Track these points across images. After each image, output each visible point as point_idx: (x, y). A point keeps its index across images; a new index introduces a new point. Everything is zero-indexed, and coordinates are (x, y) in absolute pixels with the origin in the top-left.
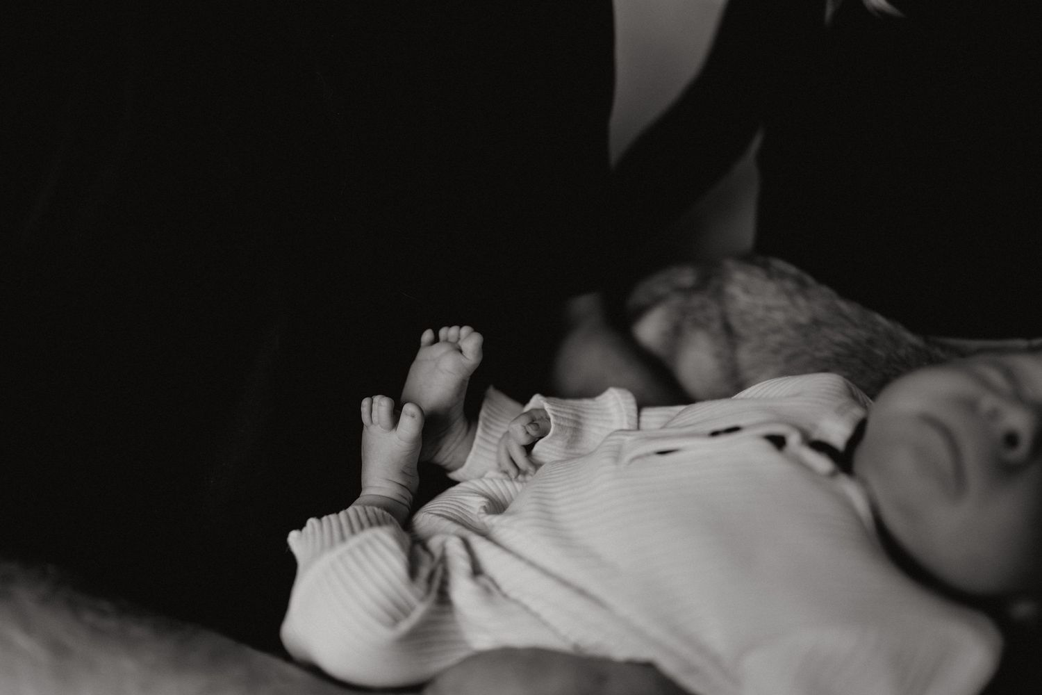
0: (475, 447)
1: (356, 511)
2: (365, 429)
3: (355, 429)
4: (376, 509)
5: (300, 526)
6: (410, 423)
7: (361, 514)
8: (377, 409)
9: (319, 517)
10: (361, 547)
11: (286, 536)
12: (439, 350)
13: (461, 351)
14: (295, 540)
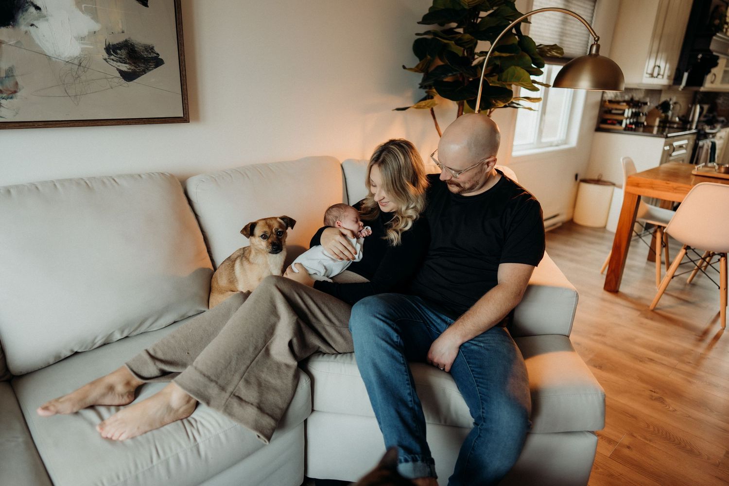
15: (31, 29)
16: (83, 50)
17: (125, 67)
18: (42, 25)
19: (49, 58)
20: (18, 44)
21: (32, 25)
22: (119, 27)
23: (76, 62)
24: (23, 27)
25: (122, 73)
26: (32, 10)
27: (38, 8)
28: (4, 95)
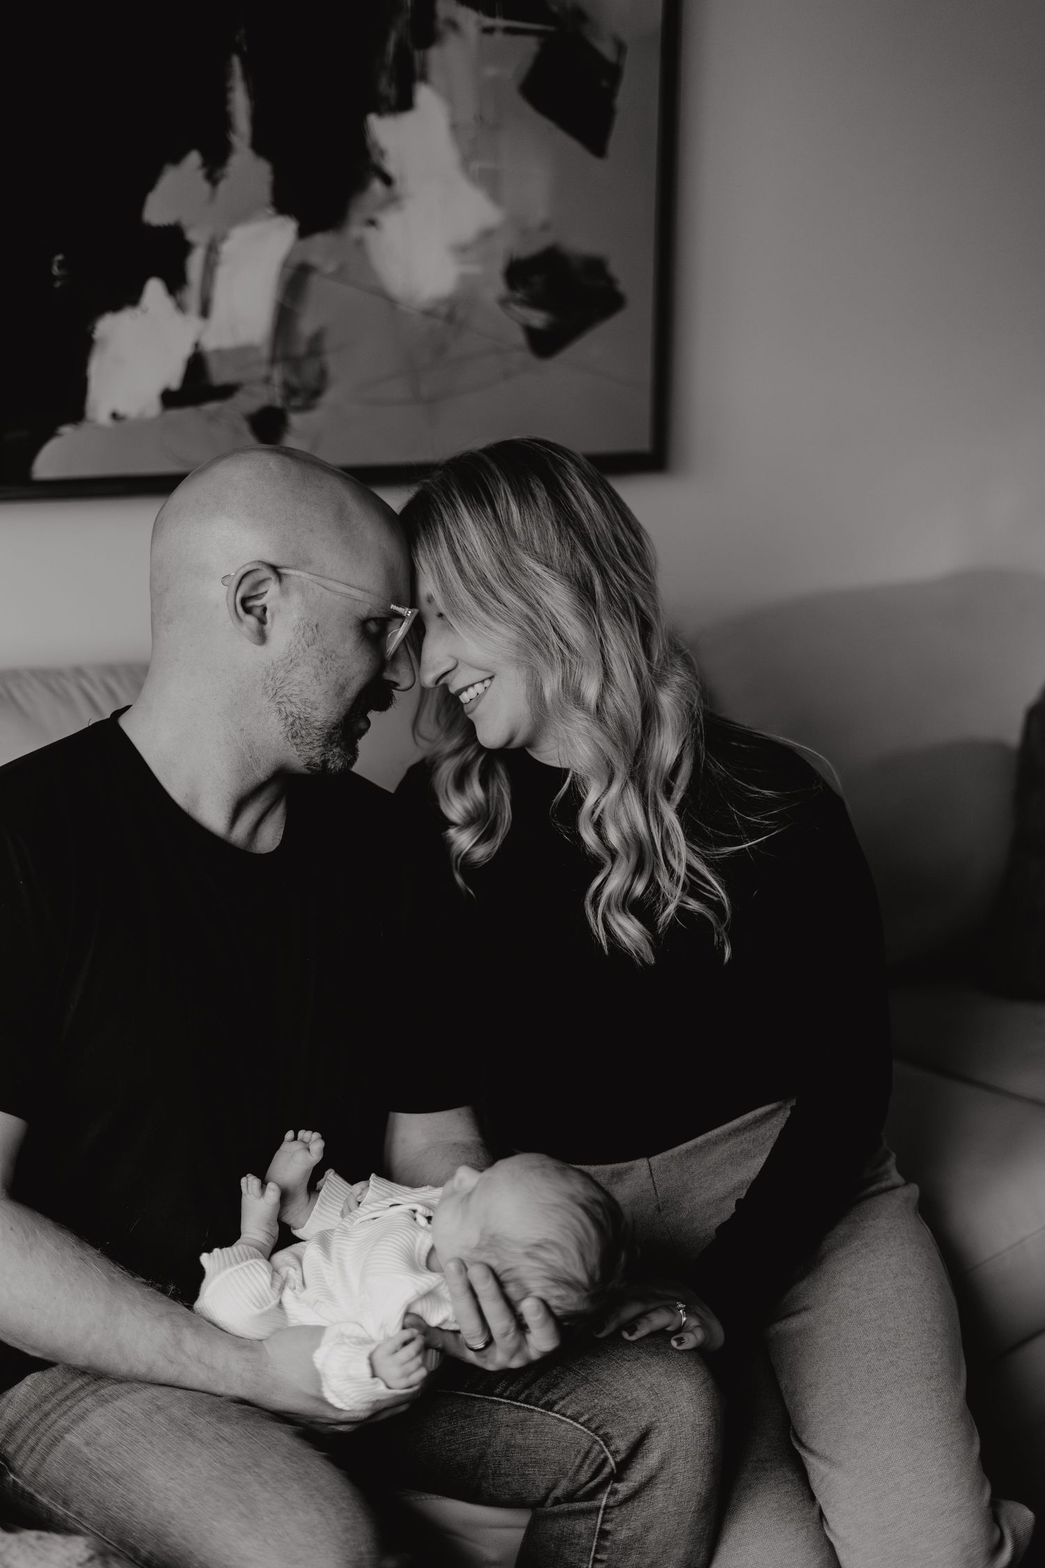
0: (312, 1215)
1: (243, 1248)
2: (243, 1197)
3: (237, 1195)
4: (254, 1249)
5: (209, 1251)
6: (272, 1194)
7: (246, 1251)
8: (250, 1184)
9: (221, 1247)
10: (248, 1267)
11: (200, 1254)
12: (296, 1146)
13: (309, 1150)
14: (205, 1259)
15: (370, 233)
16: (464, 278)
17: (538, 319)
18: (391, 221)
19: (390, 301)
20: (341, 273)
21: (372, 223)
22: (539, 212)
23: (443, 310)
24: (355, 229)
25: (531, 332)
26: (377, 186)
27: (387, 180)
28: (297, 402)
